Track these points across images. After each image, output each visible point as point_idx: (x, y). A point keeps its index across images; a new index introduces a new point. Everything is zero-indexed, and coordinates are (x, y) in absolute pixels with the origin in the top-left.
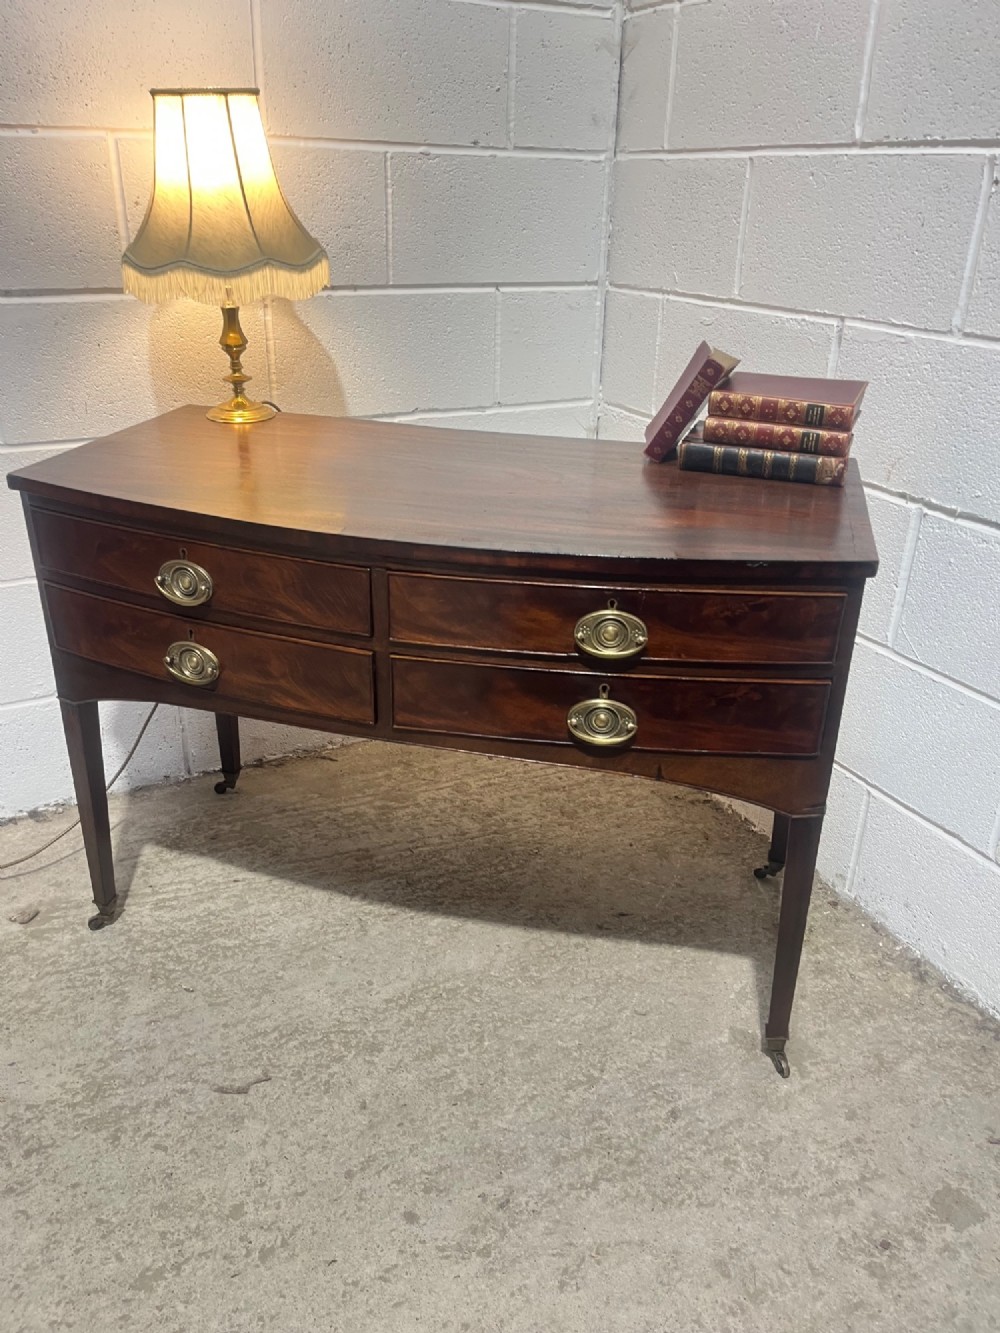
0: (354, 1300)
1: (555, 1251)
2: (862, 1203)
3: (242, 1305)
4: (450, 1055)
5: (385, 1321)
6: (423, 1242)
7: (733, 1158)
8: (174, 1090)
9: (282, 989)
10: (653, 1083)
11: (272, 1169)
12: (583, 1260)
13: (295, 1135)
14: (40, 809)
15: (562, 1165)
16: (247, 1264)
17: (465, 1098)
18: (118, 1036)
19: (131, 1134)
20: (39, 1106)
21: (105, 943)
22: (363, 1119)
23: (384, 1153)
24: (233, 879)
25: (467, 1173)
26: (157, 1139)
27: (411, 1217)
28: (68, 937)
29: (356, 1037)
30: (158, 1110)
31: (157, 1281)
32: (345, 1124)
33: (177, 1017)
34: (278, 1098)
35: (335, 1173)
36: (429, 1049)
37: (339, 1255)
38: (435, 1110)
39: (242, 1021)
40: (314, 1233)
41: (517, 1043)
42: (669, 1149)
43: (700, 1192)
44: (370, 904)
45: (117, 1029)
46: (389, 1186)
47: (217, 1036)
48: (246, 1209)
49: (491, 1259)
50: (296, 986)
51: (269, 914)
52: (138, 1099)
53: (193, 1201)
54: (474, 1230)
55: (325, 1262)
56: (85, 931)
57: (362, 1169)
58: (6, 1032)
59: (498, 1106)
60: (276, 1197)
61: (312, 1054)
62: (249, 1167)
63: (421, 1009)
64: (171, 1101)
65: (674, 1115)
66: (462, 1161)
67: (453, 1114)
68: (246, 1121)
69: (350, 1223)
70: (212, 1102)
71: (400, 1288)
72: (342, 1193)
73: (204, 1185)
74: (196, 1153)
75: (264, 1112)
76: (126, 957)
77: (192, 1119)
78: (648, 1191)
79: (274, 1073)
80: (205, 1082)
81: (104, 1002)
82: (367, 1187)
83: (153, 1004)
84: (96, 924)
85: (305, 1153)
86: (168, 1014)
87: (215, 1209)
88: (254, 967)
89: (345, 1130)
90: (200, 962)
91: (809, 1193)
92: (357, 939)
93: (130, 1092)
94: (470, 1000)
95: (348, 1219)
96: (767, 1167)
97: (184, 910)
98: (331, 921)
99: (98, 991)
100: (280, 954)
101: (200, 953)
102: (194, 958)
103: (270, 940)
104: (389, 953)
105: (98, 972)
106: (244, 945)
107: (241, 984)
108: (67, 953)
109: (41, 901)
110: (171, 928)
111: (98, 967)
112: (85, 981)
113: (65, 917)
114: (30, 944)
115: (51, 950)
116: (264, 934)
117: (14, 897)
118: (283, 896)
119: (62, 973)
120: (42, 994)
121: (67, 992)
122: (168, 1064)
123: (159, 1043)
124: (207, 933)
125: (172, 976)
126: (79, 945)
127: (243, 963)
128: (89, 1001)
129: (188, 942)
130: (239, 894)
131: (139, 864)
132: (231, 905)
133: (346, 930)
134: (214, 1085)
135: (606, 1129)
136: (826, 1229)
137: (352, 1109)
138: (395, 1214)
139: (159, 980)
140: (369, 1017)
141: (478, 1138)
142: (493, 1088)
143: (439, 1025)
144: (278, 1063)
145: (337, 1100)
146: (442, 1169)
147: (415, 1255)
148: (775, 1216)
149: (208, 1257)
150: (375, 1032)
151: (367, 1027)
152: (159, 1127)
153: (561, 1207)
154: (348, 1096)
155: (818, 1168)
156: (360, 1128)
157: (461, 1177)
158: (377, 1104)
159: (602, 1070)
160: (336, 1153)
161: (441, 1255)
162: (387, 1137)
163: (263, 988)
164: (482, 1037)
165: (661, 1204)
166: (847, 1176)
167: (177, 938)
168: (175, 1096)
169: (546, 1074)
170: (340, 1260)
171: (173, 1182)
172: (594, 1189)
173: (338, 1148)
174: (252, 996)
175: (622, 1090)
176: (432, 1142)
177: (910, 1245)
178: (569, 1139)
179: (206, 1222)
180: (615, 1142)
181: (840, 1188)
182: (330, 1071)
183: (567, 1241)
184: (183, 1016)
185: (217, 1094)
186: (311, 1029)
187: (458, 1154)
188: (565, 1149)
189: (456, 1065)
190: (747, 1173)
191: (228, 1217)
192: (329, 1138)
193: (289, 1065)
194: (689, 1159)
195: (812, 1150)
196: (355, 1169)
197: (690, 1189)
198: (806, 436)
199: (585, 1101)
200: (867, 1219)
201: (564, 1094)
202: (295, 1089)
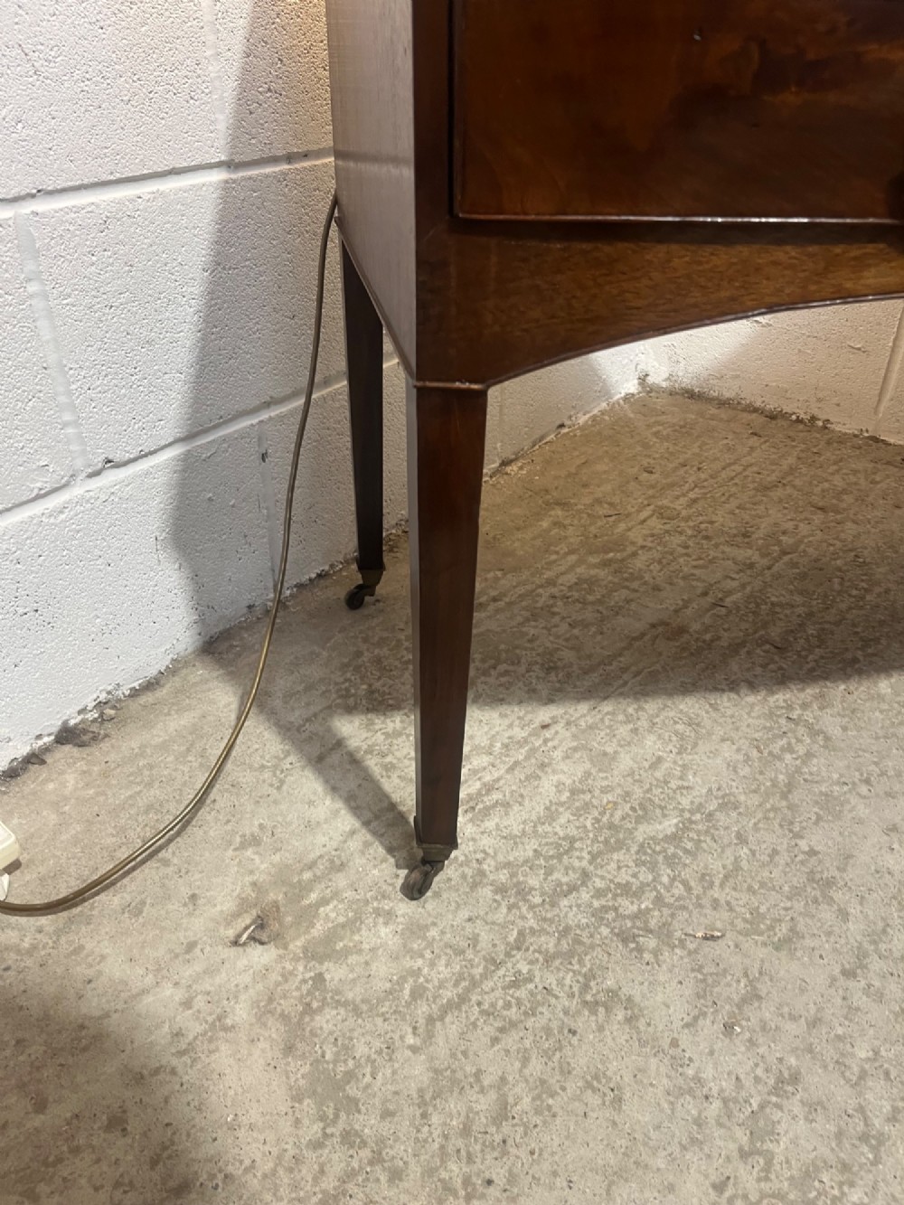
9: (841, 869)
14: (72, 722)
24: (537, 724)
28: (384, 931)
33: (754, 996)
39: (861, 955)
44: (773, 693)
45: (690, 1072)
47: (860, 1000)
50: (849, 857)
51: (659, 760)
56: (405, 908)
58: (493, 1192)
76: (532, 923)
81: (601, 1029)
83: (688, 991)
84: (415, 890)
86: (736, 998)
88: (752, 851)
90: (665, 879)
92: (825, 747)
97: (527, 802)
98: (757, 735)
99: (566, 1012)
100: (760, 815)
101: (644, 863)
102: (645, 876)
103: (716, 798)
104: (894, 751)
105: (519, 972)
106: (691, 822)
107: (773, 888)
108: (420, 962)
109: (254, 884)
110: (544, 841)
111: (509, 965)
112: (519, 1003)
113: (336, 894)
114: (327, 977)
115: (383, 970)
116: (695, 793)
117: (193, 897)
118: (644, 723)
119: (458, 1007)
120: (470, 1069)
121: (510, 1041)
122: (860, 1094)
123: (793, 1061)
124: (611, 826)
125: (653, 923)
126: (424, 938)
127: (729, 852)
128: (575, 1040)
129: (600, 853)
130: (575, 744)
131: (359, 755)
132: (588, 765)
133: (793, 741)
139: (641, 940)
163: (812, 880)
167: (576, 854)
174: (816, 902)
184: (763, 988)
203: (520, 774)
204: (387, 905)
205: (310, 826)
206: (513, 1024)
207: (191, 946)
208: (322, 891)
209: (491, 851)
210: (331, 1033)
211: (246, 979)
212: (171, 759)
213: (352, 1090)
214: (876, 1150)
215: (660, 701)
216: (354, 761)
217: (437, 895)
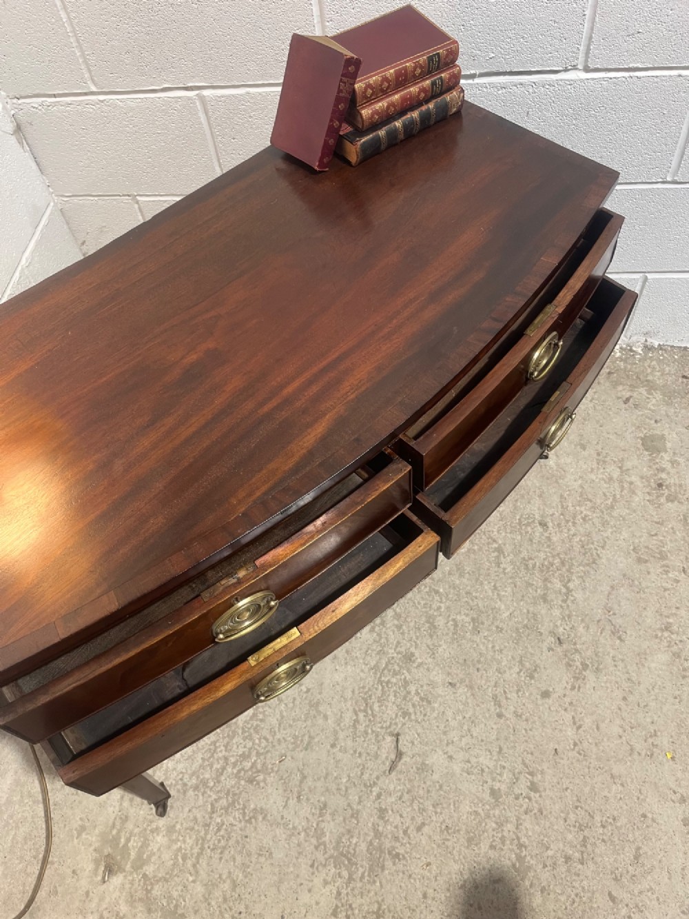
0: (586, 750)
1: (599, 631)
2: (633, 478)
3: (563, 815)
4: (440, 615)
5: (605, 739)
6: (565, 696)
7: (583, 515)
8: (374, 802)
9: (320, 693)
10: (517, 521)
11: (473, 760)
12: (610, 621)
13: (454, 735)
15: (549, 598)
16: (536, 802)
17: (477, 624)
18: (300, 827)
19: (398, 844)
20: (337, 906)
21: (187, 809)
22: (462, 690)
23: (494, 689)
25: (530, 650)
26: (412, 827)
27: (546, 694)
28: (159, 838)
29: (392, 664)
30: (387, 818)
31: (525, 862)
32: (461, 701)
33: (304, 777)
34: (418, 735)
35: (495, 723)
36: (427, 625)
37: (552, 746)
38: (477, 645)
39: (336, 733)
40: (532, 754)
41: (450, 574)
42: (563, 541)
43: (596, 543)
45: (291, 826)
46: (519, 697)
47: (340, 756)
48: (496, 788)
49: (590, 666)
50: (322, 684)
52: (369, 830)
53: (474, 819)
54: (568, 665)
55: (554, 755)
56: (162, 822)
57: (500, 706)
58: (243, 915)
59: (492, 609)
60: (495, 767)
61: (392, 698)
62: (465, 774)
64: (384, 807)
65: (543, 524)
66: (521, 648)
67: (485, 637)
68: (427, 762)
69: (534, 730)
70: (399, 780)
71: (588, 722)
72: (511, 725)
73: (466, 807)
74: (438, 804)
75: (427, 748)
76: (214, 797)
77: (406, 797)
78: (584, 566)
79: (395, 729)
80: (378, 778)
81: (255, 829)
82: (514, 709)
83: (281, 791)
84: (162, 812)
85: (472, 735)
86: (298, 783)
87: (488, 807)
88: (286, 705)
89: (465, 704)
90: (257, 741)
91: (618, 496)
93: (359, 834)
96: (595, 503)
99: (241, 830)
101: (247, 738)
102: (250, 744)
105: (218, 823)
107: (298, 720)
108: (179, 843)
109: (95, 850)
110: (203, 751)
111: (213, 823)
112: (223, 837)
113: (131, 834)
114: (147, 873)
115: (167, 856)
117: (74, 872)
119: (202, 853)
120: (217, 876)
121: (226, 856)
122: (347, 798)
123: (323, 799)
125: (259, 767)
126: (176, 831)
127: (277, 711)
128: (248, 840)
129: (228, 743)
134: (384, 772)
135: (535, 563)
136: (640, 503)
137: (451, 693)
138: (540, 702)
139: (257, 778)
140: (379, 648)
141: (509, 631)
142: (477, 605)
143: (410, 609)
144: (388, 723)
145: (439, 699)
146: (521, 662)
147: (571, 704)
148: (624, 519)
149: (521, 824)
150: (395, 650)
151: (388, 653)
152: (402, 823)
153: (574, 613)
154: (440, 691)
155: (605, 483)
156: (469, 694)
157: (531, 654)
158: (455, 676)
159: (495, 541)
160: (480, 717)
161: (576, 690)
162: (484, 682)
163: (311, 706)
164: (434, 590)
165: (594, 565)
166: (616, 474)
167: (219, 750)
168: (380, 803)
169: (482, 571)
170: (557, 747)
171: (453, 828)
172: (571, 591)
173: (477, 714)
174: (315, 717)
175: (514, 539)
176: (499, 658)
177: (664, 476)
178: (533, 585)
179: (494, 816)
180: (546, 563)
181: (621, 481)
182: (413, 693)
183: (596, 622)
184: (306, 773)
185: (394, 773)
186: (369, 689)
187: (515, 648)
188: (539, 591)
189: (449, 616)
190: (594, 515)
191: (497, 801)
192: (467, 716)
193: (394, 717)
194: (574, 535)
195: (594, 478)
196: (498, 710)
197: (592, 546)
198: (433, 84)
199: (512, 562)
200: (643, 483)
201: (502, 570)
202: (417, 721)
204: (154, 826)
205: (101, 806)
206: (224, 848)
207: (87, 894)
208: (125, 835)
209: (184, 771)
210: (161, 895)
211: (117, 893)
212: (17, 806)
213: (180, 911)
214: (357, 818)
217: (172, 807)
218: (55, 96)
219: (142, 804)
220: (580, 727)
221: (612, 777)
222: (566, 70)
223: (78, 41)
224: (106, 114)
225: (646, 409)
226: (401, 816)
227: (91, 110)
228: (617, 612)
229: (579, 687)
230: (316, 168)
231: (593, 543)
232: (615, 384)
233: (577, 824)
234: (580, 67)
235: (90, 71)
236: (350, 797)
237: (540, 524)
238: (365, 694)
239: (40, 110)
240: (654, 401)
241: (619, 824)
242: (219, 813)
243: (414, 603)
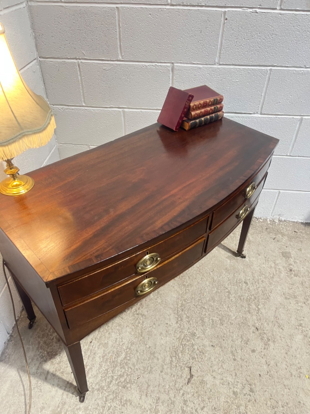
0: (272, 374)
1: (273, 326)
2: (280, 267)
3: (265, 402)
4: (206, 317)
5: (280, 370)
6: (261, 352)
7: (262, 280)
8: (181, 397)
9: (155, 349)
10: (235, 281)
11: (225, 379)
12: (277, 321)
13: (215, 368)
15: (251, 312)
16: (253, 397)
17: (222, 321)
18: (148, 408)
21: (94, 400)
22: (217, 348)
23: (231, 348)
24: (89, 342)
25: (245, 332)
26: (199, 408)
27: (253, 351)
28: (81, 413)
29: (186, 337)
30: (187, 404)
32: (217, 353)
33: (149, 386)
34: (200, 367)
35: (233, 363)
36: (201, 321)
37: (258, 373)
38: (223, 330)
39: (162, 366)
40: (250, 376)
41: (209, 301)
42: (255, 290)
43: (268, 291)
45: (143, 408)
47: (165, 376)
48: (236, 391)
49: (271, 340)
50: (156, 345)
51: (116, 339)
52: (179, 409)
53: (227, 405)
54: (262, 339)
55: (259, 377)
56: (82, 405)
57: (234, 356)
59: (228, 315)
60: (235, 382)
61: (187, 351)
62: (221, 385)
63: (185, 316)
64: (186, 399)
65: (246, 283)
66: (241, 332)
67: (225, 326)
68: (204, 380)
69: (250, 366)
70: (192, 387)
71: (272, 363)
72: (240, 364)
73: (223, 399)
74: (210, 398)
75: (204, 373)
76: (107, 394)
77: (196, 395)
78: (264, 300)
79: (189, 365)
80: (182, 386)
81: (127, 409)
82: (240, 357)
83: (138, 392)
84: (82, 399)
85: (223, 368)
86: (146, 388)
87: (232, 399)
88: (140, 353)
89: (219, 354)
90: (127, 369)
91: (275, 274)
92: (145, 318)
93: (175, 411)
94: (188, 303)
95: (248, 366)
96: (266, 276)
97: (95, 365)
98: (132, 322)
99: (120, 409)
100: (138, 343)
101: (122, 367)
102: (123, 370)
103: (130, 343)
104: (157, 313)
105: (109, 406)
106: (127, 352)
107: (145, 360)
110: (102, 373)
111: (106, 406)
112: (111, 412)
113: (67, 410)
116: (126, 344)
118: (110, 331)
122: (169, 395)
123: (158, 395)
124: (113, 362)
125: (128, 381)
126: (89, 410)
127: (136, 356)
129: (113, 370)
130: (99, 344)
131: (54, 373)
132: (103, 348)
133: (139, 320)
134: (185, 384)
135: (244, 298)
136: (284, 276)
137: (213, 350)
138: (251, 354)
139: (127, 386)
140: (180, 330)
141: (235, 324)
142: (222, 313)
143: (193, 314)
144: (186, 362)
145: (208, 352)
146: (242, 337)
147: (264, 355)
148: (278, 282)
149: (247, 406)
150: (187, 331)
151: (184, 332)
152: (194, 406)
153: (262, 318)
154: (208, 349)
155: (269, 268)
156: (220, 350)
157: (246, 334)
158: (214, 342)
159: (227, 289)
160: (226, 360)
161: (266, 349)
162: (226, 345)
163: (151, 354)
164: (203, 307)
165: (268, 299)
166: (273, 265)
167: (109, 373)
168: (184, 397)
169: (222, 300)
170: (260, 373)
171: (218, 408)
172: (260, 309)
173: (225, 359)
174: (153, 359)
175: (235, 288)
176: (232, 335)
177: (292, 267)
178: (244, 306)
179: (235, 403)
180: (248, 298)
181: (275, 268)
182: (196, 349)
183: (271, 322)
184: (149, 383)
185: (190, 384)
186: (177, 347)
187: (238, 331)
188: (246, 309)
189: (210, 318)
190: (266, 280)
191: (236, 396)
192: (220, 360)
193: (188, 360)
194: (259, 287)
195: (265, 266)
196: (233, 357)
197: (266, 292)
198: (215, 108)
199: (234, 297)
200: (284, 269)
201: (230, 300)
202: (198, 361)
203: (91, 359)
204: (78, 407)
205: (53, 397)
208: (64, 411)
209: (93, 382)
212: (11, 397)
214: (174, 404)
215: (111, 322)
216: (54, 375)
217: (87, 398)
218: (68, 106)
219: (73, 397)
220: (269, 365)
221: (284, 386)
222: (254, 113)
223: (82, 87)
224: (86, 114)
225: (282, 242)
226: (194, 403)
227: (81, 112)
228: (279, 318)
229: (267, 348)
230: (174, 130)
231: (267, 291)
232: (269, 233)
233: (272, 406)
234: (259, 113)
235: (84, 98)
236: (170, 395)
237: (245, 283)
238: (175, 349)
239: (61, 110)
240: (285, 239)
241: (289, 406)
242: (109, 401)
243: (194, 312)
